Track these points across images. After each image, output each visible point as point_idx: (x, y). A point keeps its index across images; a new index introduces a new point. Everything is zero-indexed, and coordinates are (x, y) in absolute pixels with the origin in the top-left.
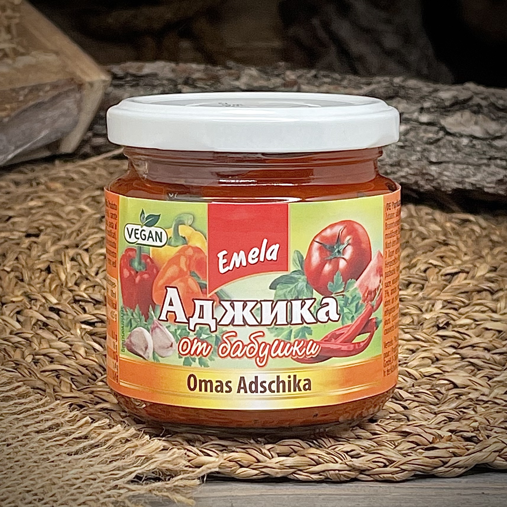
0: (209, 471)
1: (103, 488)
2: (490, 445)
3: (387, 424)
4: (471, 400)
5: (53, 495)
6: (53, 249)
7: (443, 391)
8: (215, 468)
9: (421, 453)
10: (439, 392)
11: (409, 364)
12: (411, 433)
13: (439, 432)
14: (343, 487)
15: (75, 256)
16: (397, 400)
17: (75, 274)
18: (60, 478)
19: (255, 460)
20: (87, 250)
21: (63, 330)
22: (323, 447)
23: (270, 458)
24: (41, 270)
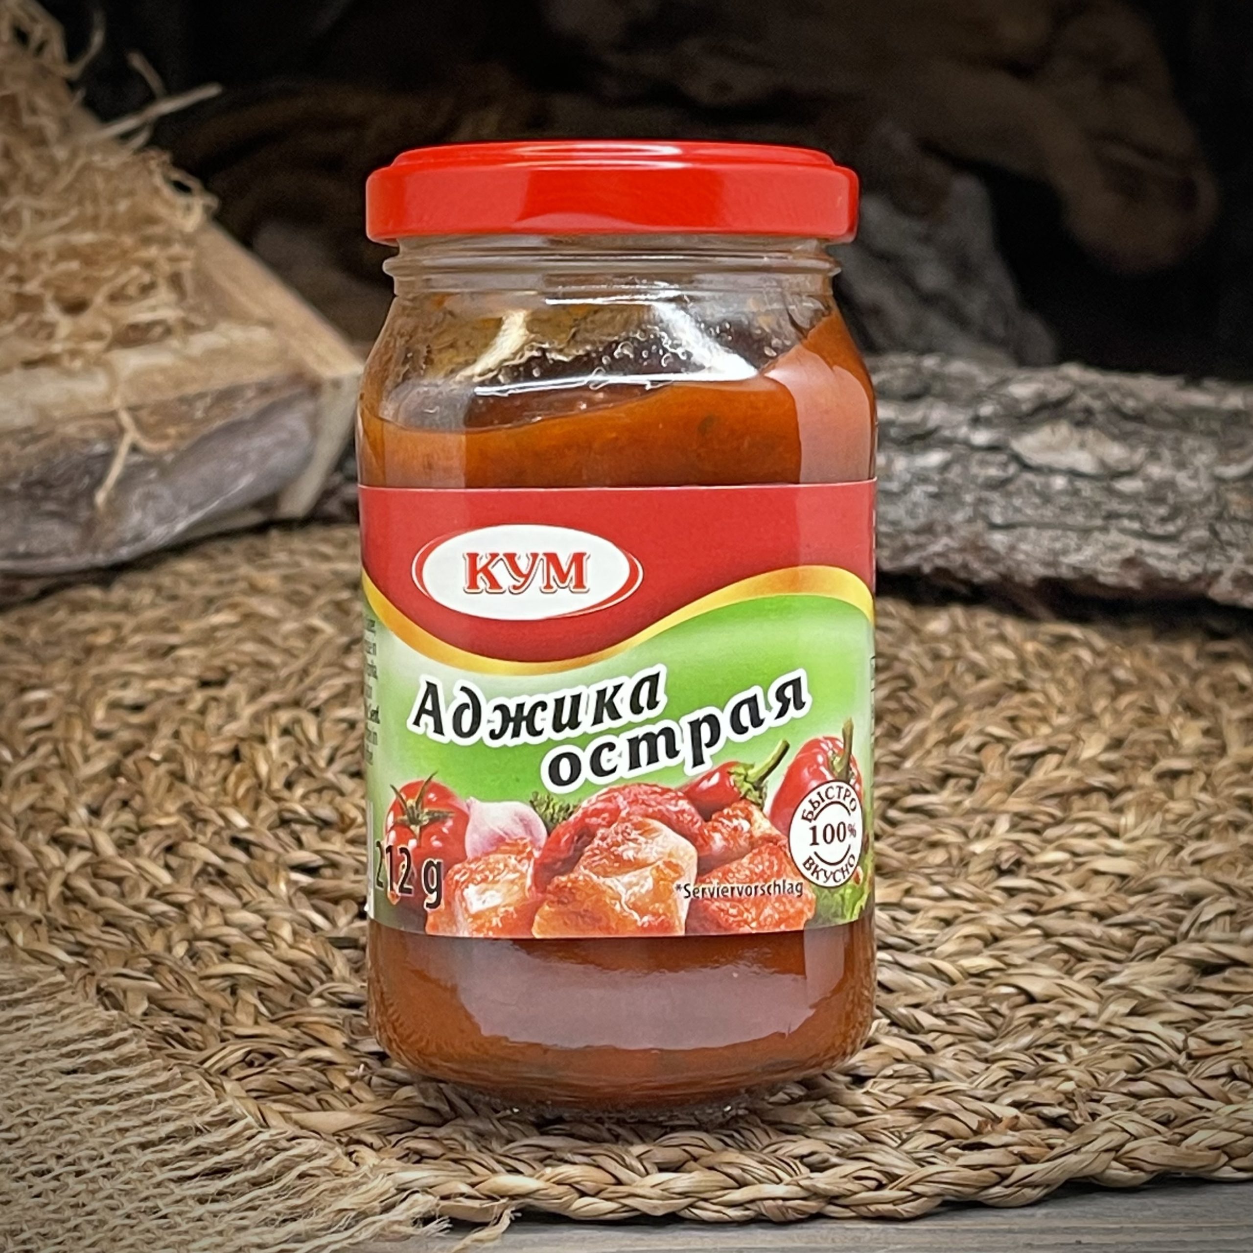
2: (1098, 1137)
3: (886, 1091)
4: (1060, 1027)
6: (246, 711)
7: (1004, 1009)
9: (955, 1157)
10: (995, 1012)
11: (937, 951)
12: (933, 1111)
13: (993, 1108)
15: (290, 727)
16: (910, 1031)
17: (285, 765)
19: (611, 1180)
20: (317, 711)
21: (253, 885)
22: (753, 1147)
23: (641, 1176)
24: (221, 756)
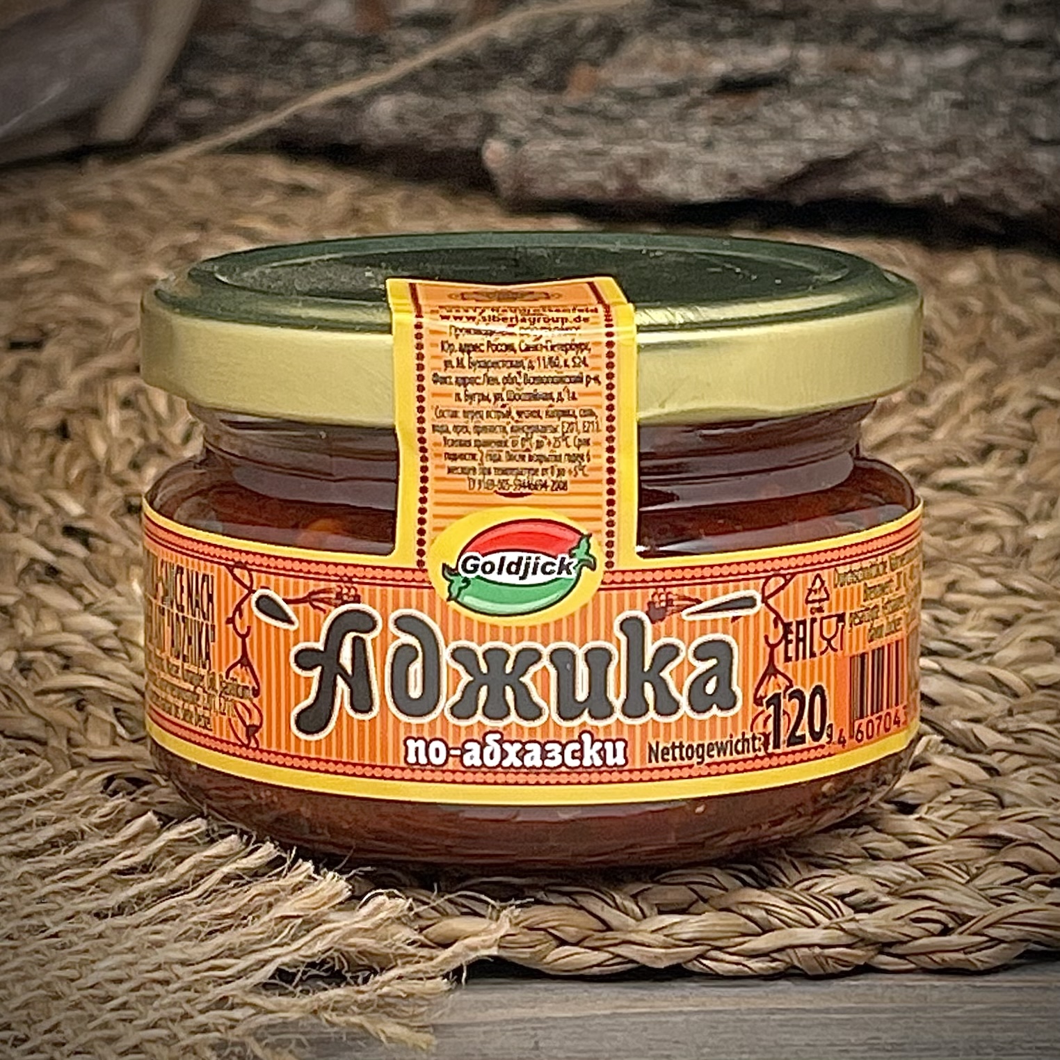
0: (473, 956)
1: (187, 1007)
3: (944, 818)
5: (55, 1028)
6: (73, 379)
8: (489, 947)
9: (1041, 895)
11: (995, 657)
12: (1011, 840)
14: (831, 989)
15: (132, 398)
16: (968, 750)
17: (129, 441)
18: (73, 980)
19: (599, 925)
21: (97, 584)
22: (777, 883)
23: (638, 920)
24: (44, 433)
